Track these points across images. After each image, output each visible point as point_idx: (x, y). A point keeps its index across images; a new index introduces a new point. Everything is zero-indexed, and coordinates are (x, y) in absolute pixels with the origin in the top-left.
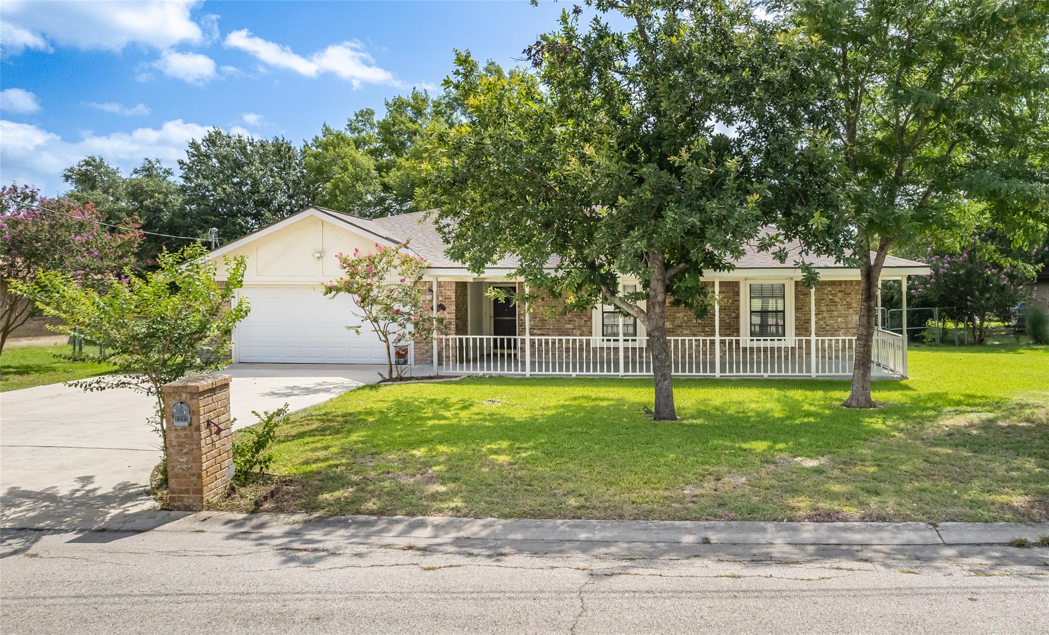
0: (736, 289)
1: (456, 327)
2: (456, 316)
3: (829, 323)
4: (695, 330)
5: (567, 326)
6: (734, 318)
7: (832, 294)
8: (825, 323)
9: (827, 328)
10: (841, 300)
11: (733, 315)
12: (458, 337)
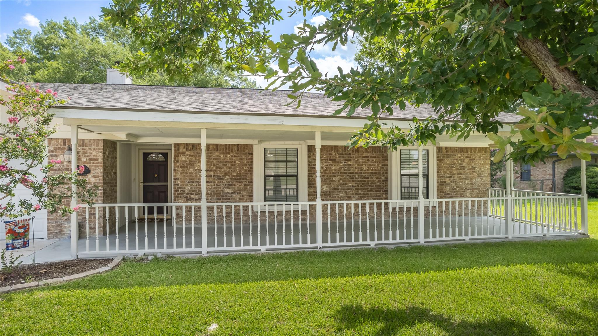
0: (385, 155)
1: (104, 193)
2: (104, 179)
3: (459, 184)
4: (350, 192)
5: (227, 190)
6: (383, 181)
7: (461, 160)
8: (456, 184)
9: (458, 189)
10: (468, 164)
11: (383, 178)
12: (107, 205)
